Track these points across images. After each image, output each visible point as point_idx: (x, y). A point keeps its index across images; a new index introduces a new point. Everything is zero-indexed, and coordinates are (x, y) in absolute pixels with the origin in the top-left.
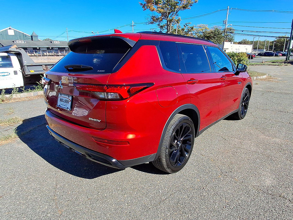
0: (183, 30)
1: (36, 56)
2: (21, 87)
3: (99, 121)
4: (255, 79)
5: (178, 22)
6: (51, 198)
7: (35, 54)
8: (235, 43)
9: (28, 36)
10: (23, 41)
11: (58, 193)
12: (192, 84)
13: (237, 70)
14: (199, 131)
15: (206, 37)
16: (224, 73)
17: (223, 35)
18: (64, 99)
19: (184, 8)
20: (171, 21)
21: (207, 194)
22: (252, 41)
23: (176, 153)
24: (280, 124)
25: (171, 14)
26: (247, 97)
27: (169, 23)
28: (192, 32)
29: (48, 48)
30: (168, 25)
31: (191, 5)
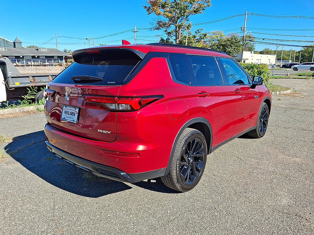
0: (194, 37)
1: (18, 66)
2: (3, 102)
3: (109, 133)
4: (278, 94)
5: (188, 28)
6: (49, 218)
7: (18, 63)
8: (255, 53)
9: (10, 42)
10: (4, 49)
11: (57, 214)
12: (202, 97)
13: (253, 83)
14: (212, 147)
15: (221, 45)
16: (239, 86)
17: (242, 43)
18: (70, 111)
19: (195, 12)
20: (180, 27)
21: (219, 214)
22: (275, 51)
23: (187, 169)
24: (301, 143)
25: (181, 18)
26: (266, 113)
27: (177, 29)
28: (205, 40)
29: (33, 57)
30: (176, 32)
31: (203, 9)
